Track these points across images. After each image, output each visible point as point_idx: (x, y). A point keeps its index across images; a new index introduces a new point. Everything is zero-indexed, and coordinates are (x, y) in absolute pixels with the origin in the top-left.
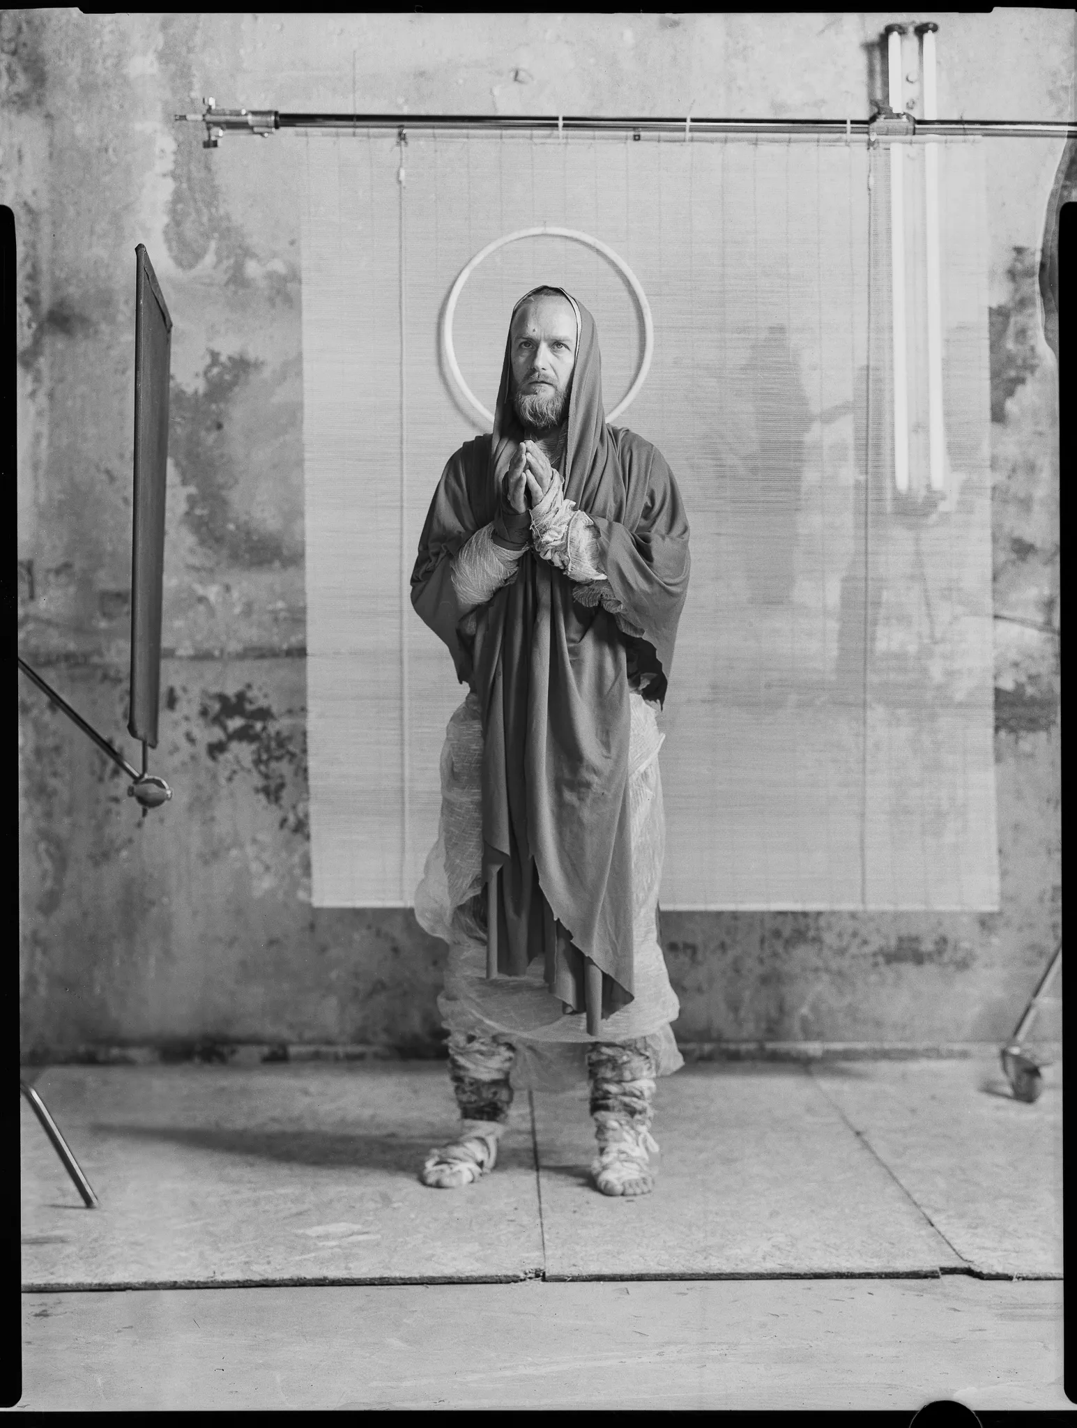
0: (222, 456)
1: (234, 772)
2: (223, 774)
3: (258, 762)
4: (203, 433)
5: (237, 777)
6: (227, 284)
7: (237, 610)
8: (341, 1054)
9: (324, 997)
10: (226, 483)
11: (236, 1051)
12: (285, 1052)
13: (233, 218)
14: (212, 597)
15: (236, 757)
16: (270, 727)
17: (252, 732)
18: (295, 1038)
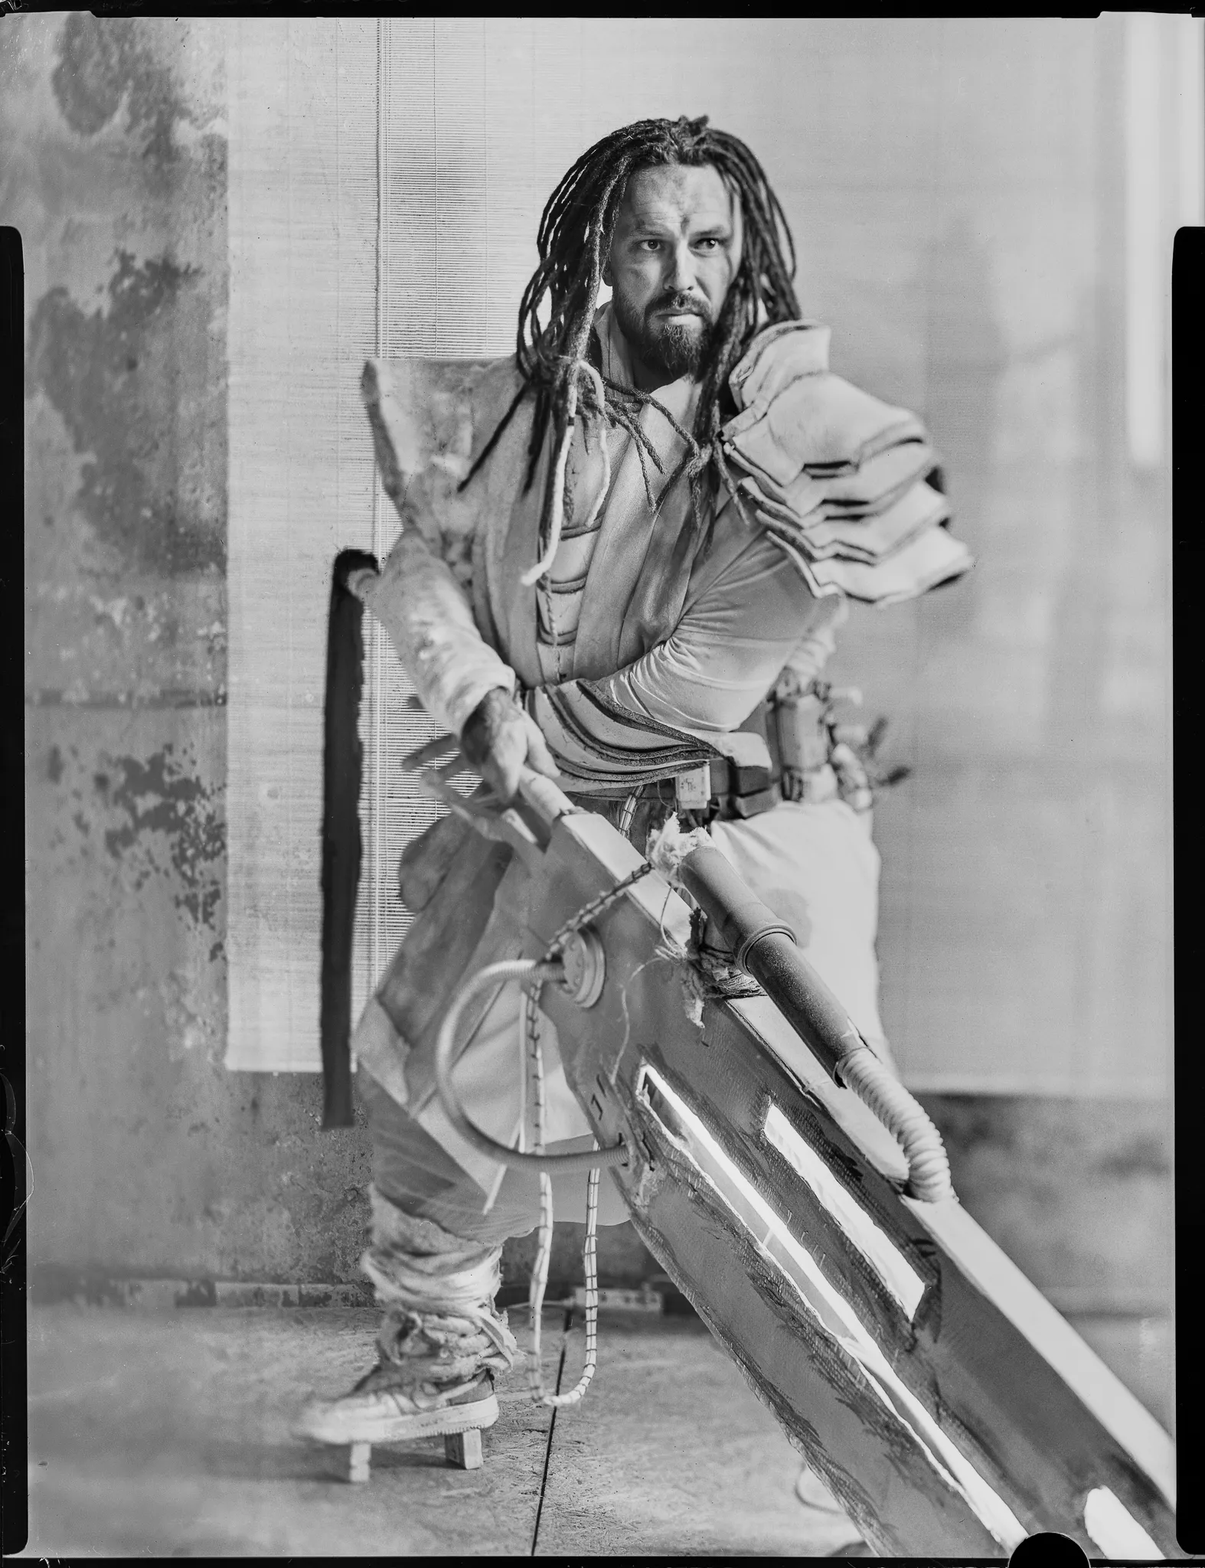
0: (135, 408)
1: (146, 875)
2: (128, 877)
3: (179, 860)
4: (107, 375)
5: (147, 884)
6: (145, 155)
7: (153, 636)
8: (294, 1298)
9: (270, 1210)
10: (141, 448)
11: (139, 1288)
12: (211, 1290)
13: (156, 59)
14: (117, 618)
15: (148, 852)
16: (198, 808)
17: (172, 815)
18: (227, 1272)
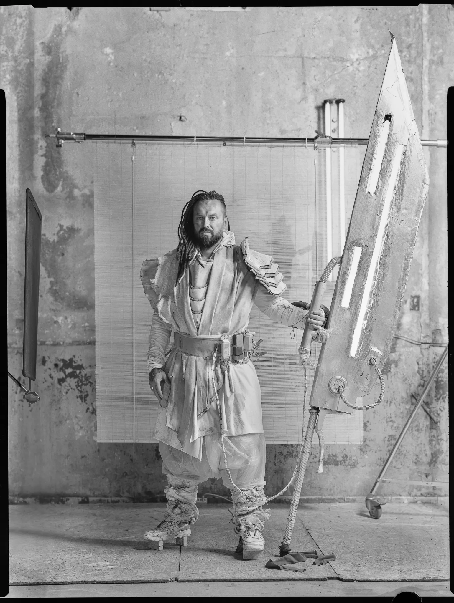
0: (64, 266)
1: (69, 390)
2: (64, 391)
3: (77, 386)
4: (57, 257)
5: (69, 392)
6: (66, 198)
7: (70, 327)
8: (110, 501)
9: (103, 478)
10: (66, 277)
11: (69, 499)
12: (88, 500)
13: (69, 173)
14: (60, 321)
15: (69, 384)
16: (82, 372)
17: (75, 374)
18: (92, 494)
